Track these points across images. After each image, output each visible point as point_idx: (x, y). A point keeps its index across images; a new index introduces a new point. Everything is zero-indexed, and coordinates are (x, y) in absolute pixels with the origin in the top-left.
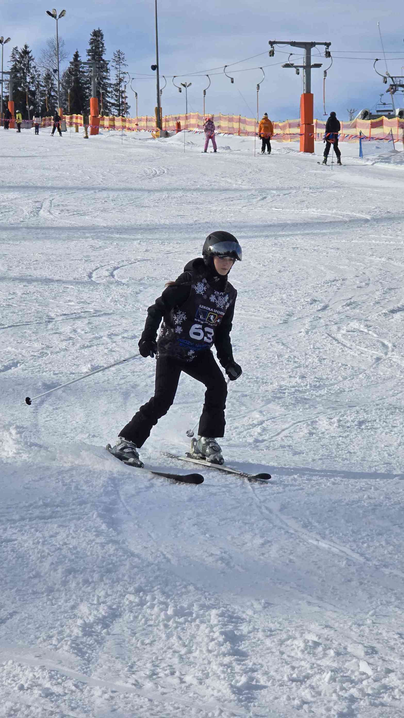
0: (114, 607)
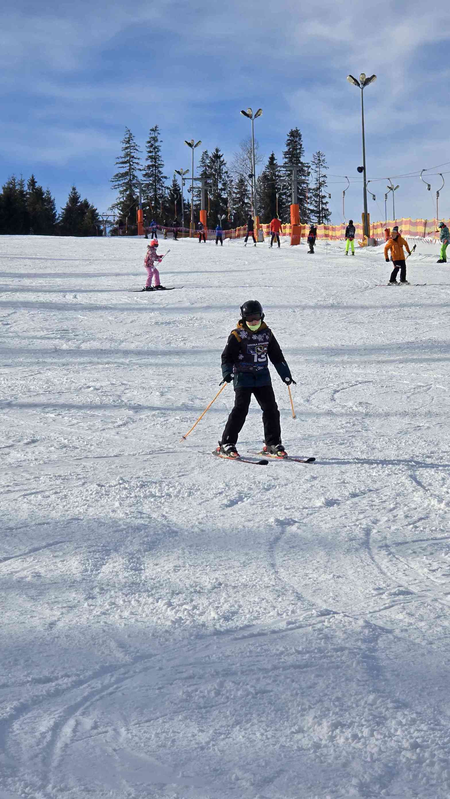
0: (390, 765)
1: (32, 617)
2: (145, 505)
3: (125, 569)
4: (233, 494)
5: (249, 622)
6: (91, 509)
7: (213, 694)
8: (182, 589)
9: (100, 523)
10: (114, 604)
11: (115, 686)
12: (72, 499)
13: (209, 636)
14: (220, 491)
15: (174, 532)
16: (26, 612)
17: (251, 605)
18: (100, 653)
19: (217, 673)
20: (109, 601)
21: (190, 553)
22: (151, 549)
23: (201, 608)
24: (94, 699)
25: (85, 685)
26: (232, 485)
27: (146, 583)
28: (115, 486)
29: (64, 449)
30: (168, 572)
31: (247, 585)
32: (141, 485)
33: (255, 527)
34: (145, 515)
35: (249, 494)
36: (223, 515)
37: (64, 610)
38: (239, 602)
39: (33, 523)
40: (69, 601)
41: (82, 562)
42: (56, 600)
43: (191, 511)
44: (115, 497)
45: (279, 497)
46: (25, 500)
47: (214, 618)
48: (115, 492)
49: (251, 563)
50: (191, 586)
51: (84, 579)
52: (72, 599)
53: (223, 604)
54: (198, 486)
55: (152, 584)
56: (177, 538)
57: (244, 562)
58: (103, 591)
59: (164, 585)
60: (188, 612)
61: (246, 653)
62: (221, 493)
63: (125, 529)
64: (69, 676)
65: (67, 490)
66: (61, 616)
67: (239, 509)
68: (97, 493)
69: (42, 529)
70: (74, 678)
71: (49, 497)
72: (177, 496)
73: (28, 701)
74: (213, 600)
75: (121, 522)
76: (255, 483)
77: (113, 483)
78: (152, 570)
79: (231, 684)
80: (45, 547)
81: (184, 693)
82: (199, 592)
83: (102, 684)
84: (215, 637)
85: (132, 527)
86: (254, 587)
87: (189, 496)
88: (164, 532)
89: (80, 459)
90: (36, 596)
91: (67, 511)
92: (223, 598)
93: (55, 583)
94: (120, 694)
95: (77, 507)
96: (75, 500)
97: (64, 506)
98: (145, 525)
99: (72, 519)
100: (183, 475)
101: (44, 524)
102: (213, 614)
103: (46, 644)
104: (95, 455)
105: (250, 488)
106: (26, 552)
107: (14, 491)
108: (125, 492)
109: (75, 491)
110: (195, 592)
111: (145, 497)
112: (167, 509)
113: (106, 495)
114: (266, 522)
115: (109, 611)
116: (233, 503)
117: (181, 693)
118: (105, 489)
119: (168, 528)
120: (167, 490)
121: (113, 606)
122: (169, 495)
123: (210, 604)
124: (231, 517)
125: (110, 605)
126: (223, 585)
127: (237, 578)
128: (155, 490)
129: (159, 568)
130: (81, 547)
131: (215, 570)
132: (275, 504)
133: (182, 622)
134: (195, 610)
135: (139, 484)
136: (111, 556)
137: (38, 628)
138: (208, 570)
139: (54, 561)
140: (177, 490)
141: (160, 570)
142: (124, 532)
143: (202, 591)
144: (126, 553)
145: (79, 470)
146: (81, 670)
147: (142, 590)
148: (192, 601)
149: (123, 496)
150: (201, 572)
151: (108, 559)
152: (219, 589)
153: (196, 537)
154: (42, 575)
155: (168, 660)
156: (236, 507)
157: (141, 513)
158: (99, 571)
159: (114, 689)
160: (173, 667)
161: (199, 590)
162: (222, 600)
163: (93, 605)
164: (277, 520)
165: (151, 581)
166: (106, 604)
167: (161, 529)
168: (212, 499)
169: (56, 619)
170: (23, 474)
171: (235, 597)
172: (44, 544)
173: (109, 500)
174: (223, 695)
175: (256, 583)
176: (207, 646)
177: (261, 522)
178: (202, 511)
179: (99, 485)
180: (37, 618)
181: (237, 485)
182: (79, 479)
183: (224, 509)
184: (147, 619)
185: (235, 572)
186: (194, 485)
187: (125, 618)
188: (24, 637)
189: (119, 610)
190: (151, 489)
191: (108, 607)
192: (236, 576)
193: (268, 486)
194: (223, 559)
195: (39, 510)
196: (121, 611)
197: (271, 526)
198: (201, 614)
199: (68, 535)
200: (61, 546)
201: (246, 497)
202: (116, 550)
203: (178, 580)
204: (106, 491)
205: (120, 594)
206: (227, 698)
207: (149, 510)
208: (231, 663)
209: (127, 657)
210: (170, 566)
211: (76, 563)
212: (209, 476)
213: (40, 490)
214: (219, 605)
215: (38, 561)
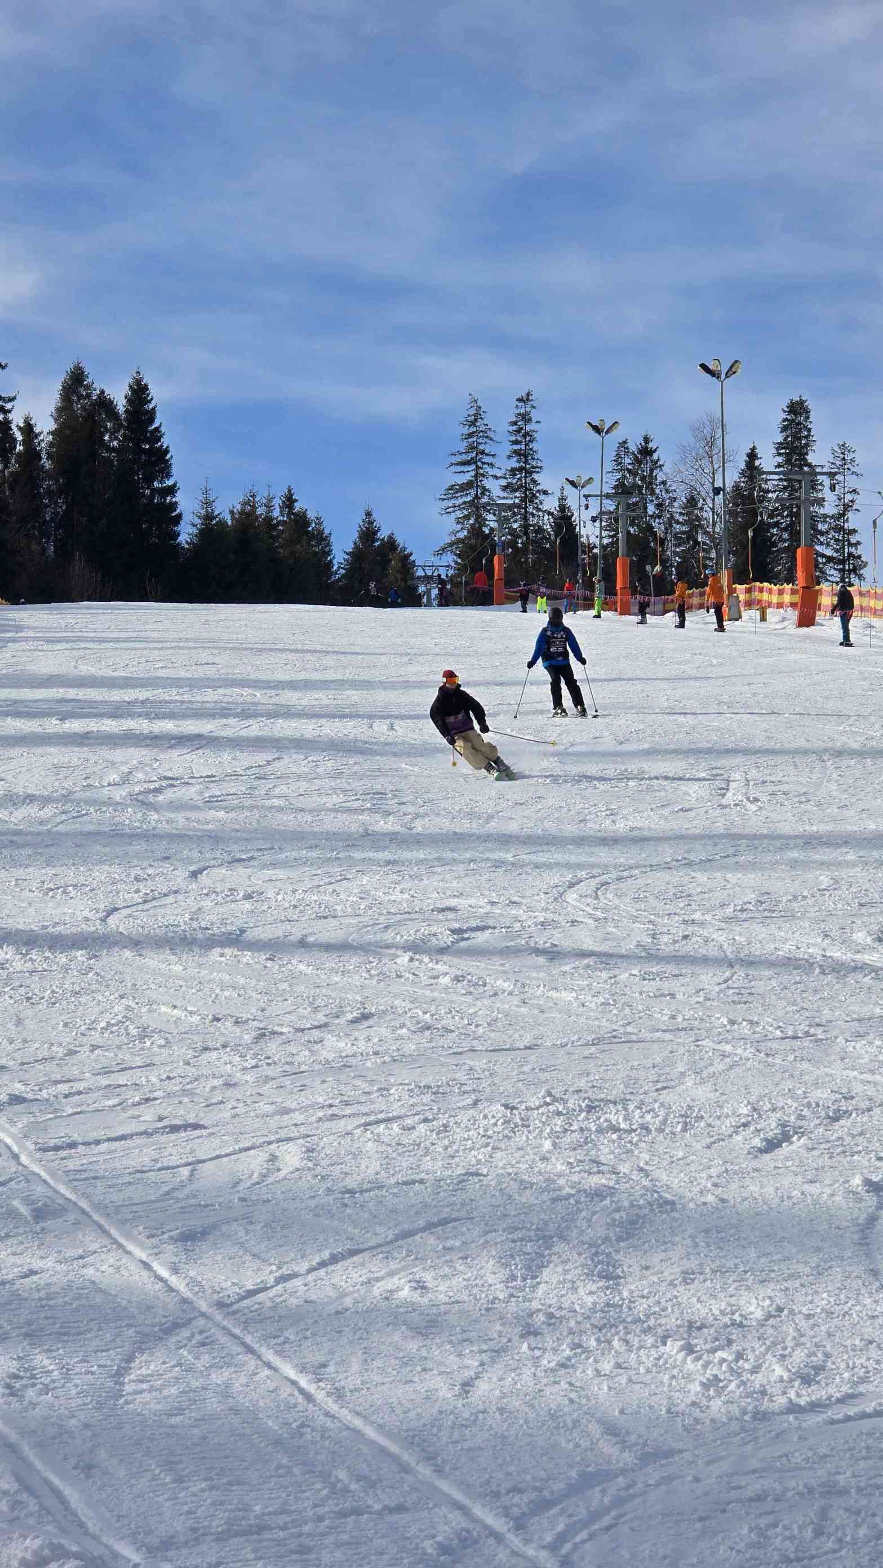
1: (424, 1370)
2: (602, 1147)
3: (587, 1275)
4: (771, 1126)
5: (852, 1388)
6: (498, 1155)
7: (809, 1533)
8: (705, 1318)
9: (522, 1181)
10: (580, 1346)
11: (613, 1514)
12: (459, 1134)
13: (778, 1414)
14: (743, 1120)
15: (667, 1202)
16: (410, 1360)
17: (847, 1352)
18: (571, 1446)
19: (811, 1491)
20: (569, 1340)
21: (708, 1245)
22: (629, 1236)
23: (751, 1357)
24: (578, 1539)
25: (554, 1511)
26: (765, 1108)
27: (632, 1305)
28: (537, 1108)
29: (427, 1033)
30: (672, 1284)
31: (832, 1313)
32: (588, 1106)
33: (825, 1196)
34: (605, 1168)
35: (800, 1128)
36: (756, 1170)
37: (484, 1357)
38: (825, 1346)
39: (393, 1181)
40: (491, 1340)
41: (503, 1261)
42: (464, 1336)
43: (693, 1162)
44: (541, 1131)
45: (861, 1134)
46: (368, 1134)
47: (782, 1377)
48: (540, 1121)
49: (830, 1267)
50: (723, 1313)
51: (511, 1296)
52: (495, 1335)
53: (793, 1350)
54: (699, 1111)
55: (646, 1306)
56: (676, 1215)
57: (818, 1266)
58: (554, 1320)
59: (670, 1310)
60: (729, 1366)
61: (860, 1452)
62: (745, 1125)
63: (573, 1195)
64: (520, 1491)
65: (447, 1116)
66: (480, 1369)
67: (787, 1159)
68: (505, 1122)
69: (411, 1194)
70: (533, 1496)
71: (414, 1128)
72: (661, 1131)
73: (451, 1540)
74: (773, 1342)
75: (562, 1182)
76: (809, 1105)
77: (534, 1102)
78: (640, 1280)
79: (841, 1512)
80: (424, 1230)
81: (751, 1530)
82: (741, 1325)
83: (587, 1508)
84: (791, 1418)
85: (585, 1191)
86: (847, 1318)
87: (685, 1130)
88: (649, 1203)
89: (460, 1053)
90: (425, 1328)
91: (453, 1157)
92: (789, 1338)
93: (458, 1302)
94: (626, 1529)
95: (472, 1149)
96: (466, 1136)
97: (446, 1148)
98: (610, 1188)
99: (466, 1174)
100: (664, 1088)
101: (414, 1182)
102: (779, 1371)
103: (462, 1425)
104: (488, 1045)
105: (800, 1115)
106: (389, 1239)
107: (344, 1116)
108: (559, 1121)
109: (463, 1117)
110: (733, 1324)
111: (600, 1131)
112: (646, 1156)
113: (523, 1126)
114: (847, 1186)
115: (573, 1361)
116: (771, 1146)
117: (745, 1531)
118: (520, 1114)
119: (656, 1195)
120: (642, 1117)
121: (579, 1350)
122: (645, 1128)
123: (768, 1349)
124: (774, 1172)
125: (572, 1349)
126: (786, 1312)
127: (809, 1298)
128: (614, 1116)
129: (652, 1274)
130: (496, 1231)
131: (762, 1282)
132: (855, 1149)
133: (721, 1384)
134: (741, 1362)
135: (583, 1105)
136: (556, 1249)
137: (441, 1394)
138: (750, 1281)
139: (448, 1258)
140: (661, 1118)
141: (656, 1280)
142: (572, 1201)
143: (745, 1322)
144: (583, 1243)
145: (461, 1076)
146: (542, 1480)
147: (629, 1319)
148: (730, 1342)
149: (558, 1129)
150: (737, 1284)
151: (550, 1255)
152: (778, 1319)
153: (713, 1213)
154: (429, 1285)
155: (708, 1463)
156: (778, 1152)
157: (598, 1163)
158: (539, 1280)
159: (614, 1519)
160: (720, 1477)
161: (741, 1322)
162: (790, 1344)
163: (540, 1349)
164: (867, 1182)
165: (641, 1300)
166: (564, 1347)
167: (642, 1196)
168: (730, 1136)
169: (472, 1373)
170: (358, 1082)
171: (813, 1337)
172: (422, 1223)
173: (531, 1137)
174: (830, 1535)
175: (850, 1309)
176: (778, 1435)
177: (836, 1186)
178: (716, 1162)
179: (506, 1106)
180: (435, 1372)
181: (774, 1110)
182: (465, 1092)
183: (756, 1157)
184: (649, 1377)
185: (803, 1285)
186: (689, 1107)
187: (605, 1375)
188: (419, 1410)
189: (591, 1360)
190: (608, 1116)
191: (568, 1352)
192: (807, 1294)
193: (835, 1113)
194: (776, 1258)
195: (399, 1154)
196: (596, 1361)
197: (857, 1193)
198: (755, 1370)
199: (463, 1205)
200: (455, 1228)
201: (797, 1133)
202: (562, 1238)
203: (695, 1299)
204: (522, 1119)
205: (588, 1326)
206: (840, 1541)
207: (612, 1156)
208: (833, 1471)
209: (626, 1454)
210: (672, 1272)
211: (492, 1262)
212: (716, 1090)
213: (395, 1114)
214: (786, 1352)
215: (417, 1259)
